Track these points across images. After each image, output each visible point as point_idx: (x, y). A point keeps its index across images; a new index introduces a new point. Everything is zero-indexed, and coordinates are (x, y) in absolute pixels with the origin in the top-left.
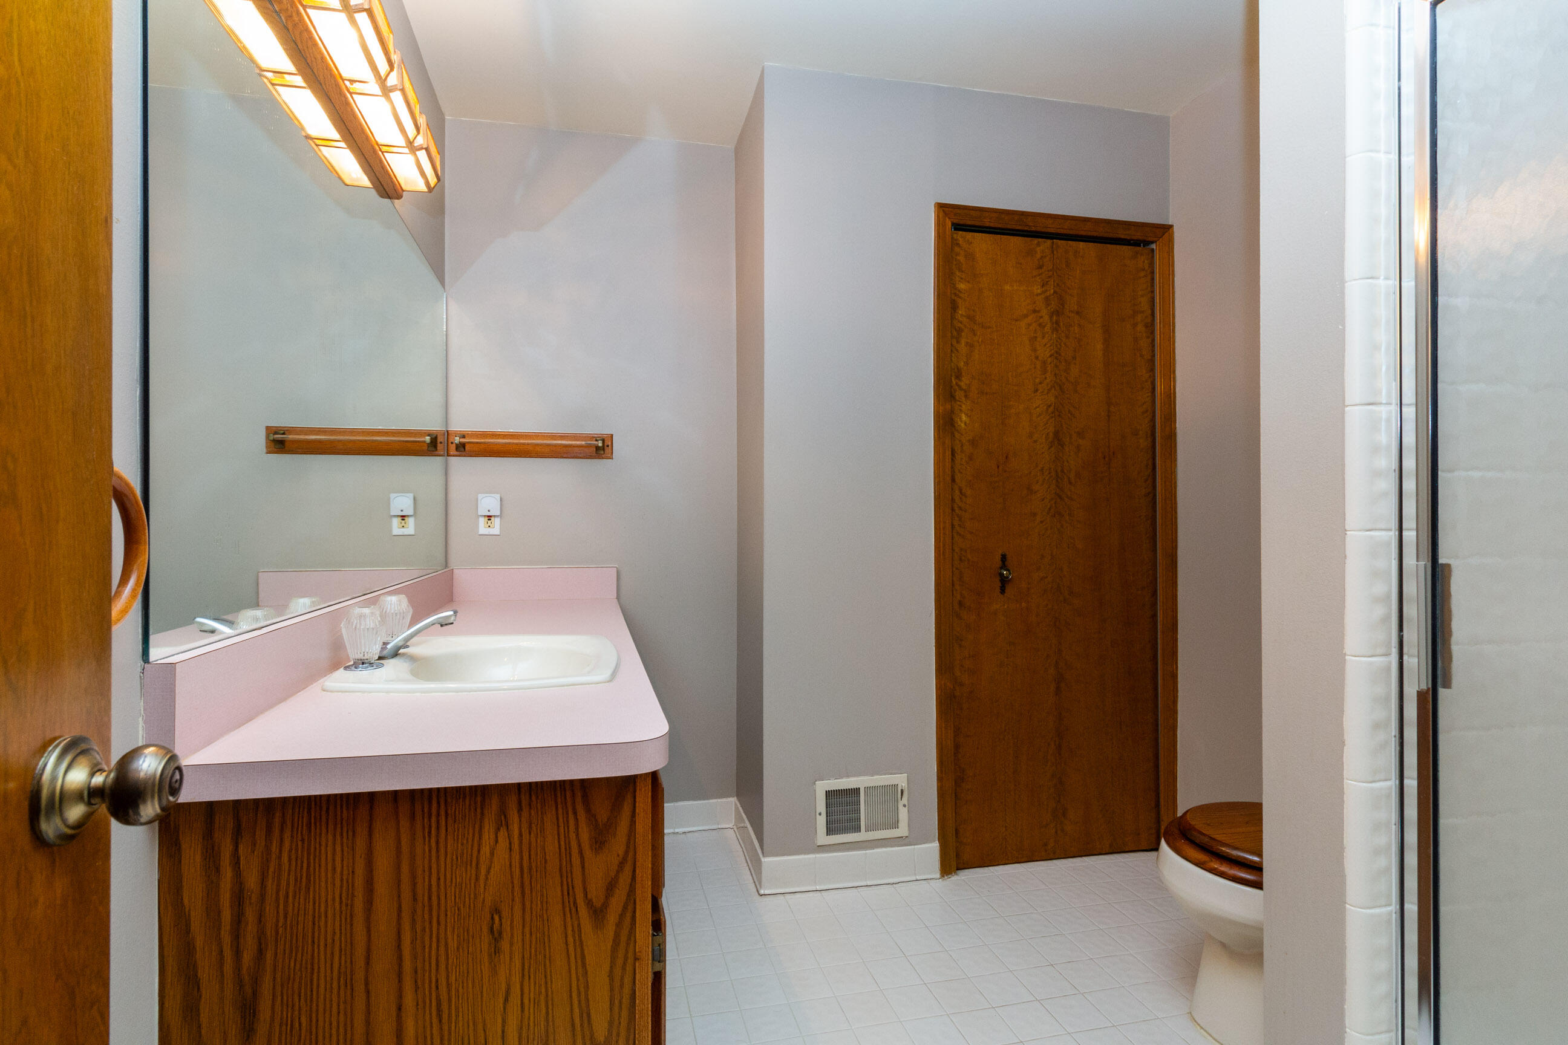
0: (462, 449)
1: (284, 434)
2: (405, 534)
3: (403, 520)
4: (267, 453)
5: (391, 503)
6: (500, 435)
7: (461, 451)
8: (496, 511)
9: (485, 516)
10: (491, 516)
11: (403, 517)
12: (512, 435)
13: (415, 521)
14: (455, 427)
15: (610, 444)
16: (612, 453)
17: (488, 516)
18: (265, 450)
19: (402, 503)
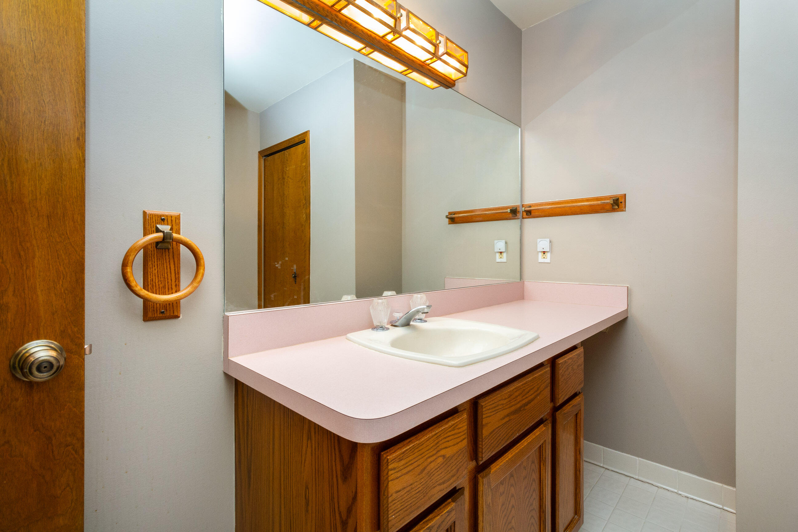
0: (529, 213)
1: (454, 214)
2: (502, 262)
3: (501, 254)
4: (449, 224)
5: (495, 246)
6: (550, 203)
7: (529, 215)
8: (547, 249)
9: (542, 252)
10: (545, 252)
11: (501, 253)
12: (557, 203)
13: (507, 254)
14: (527, 202)
15: (623, 201)
16: (625, 207)
17: (544, 252)
18: (448, 223)
19: (500, 245)
